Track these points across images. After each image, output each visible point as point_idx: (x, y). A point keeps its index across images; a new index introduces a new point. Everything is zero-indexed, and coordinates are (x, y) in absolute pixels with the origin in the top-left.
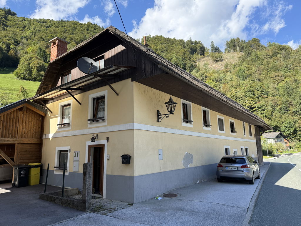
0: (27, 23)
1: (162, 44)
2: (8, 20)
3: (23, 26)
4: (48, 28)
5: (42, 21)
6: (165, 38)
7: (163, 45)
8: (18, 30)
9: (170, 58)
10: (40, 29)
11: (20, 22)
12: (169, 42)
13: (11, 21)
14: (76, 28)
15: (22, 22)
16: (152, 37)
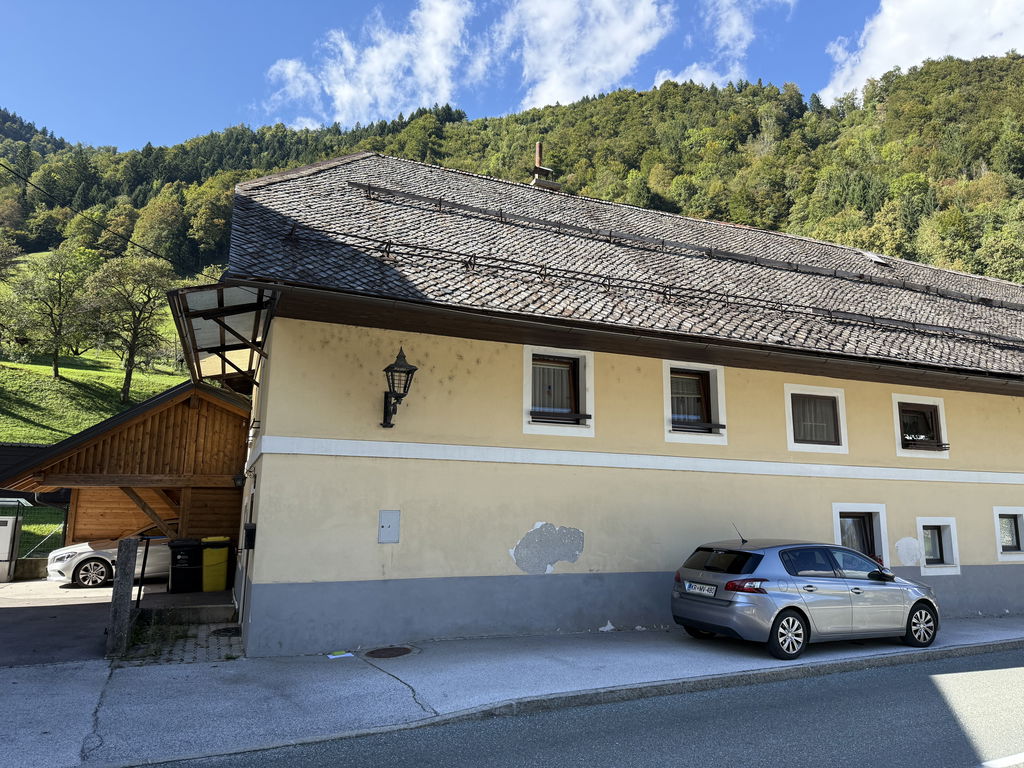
0: (490, 134)
1: (951, 88)
2: (445, 138)
3: (481, 147)
4: (545, 135)
5: (529, 117)
6: (967, 63)
7: (957, 90)
8: (469, 161)
9: (987, 136)
10: (524, 144)
11: (473, 137)
12: (985, 74)
13: (451, 138)
14: (626, 113)
15: (479, 134)
16: (905, 71)
